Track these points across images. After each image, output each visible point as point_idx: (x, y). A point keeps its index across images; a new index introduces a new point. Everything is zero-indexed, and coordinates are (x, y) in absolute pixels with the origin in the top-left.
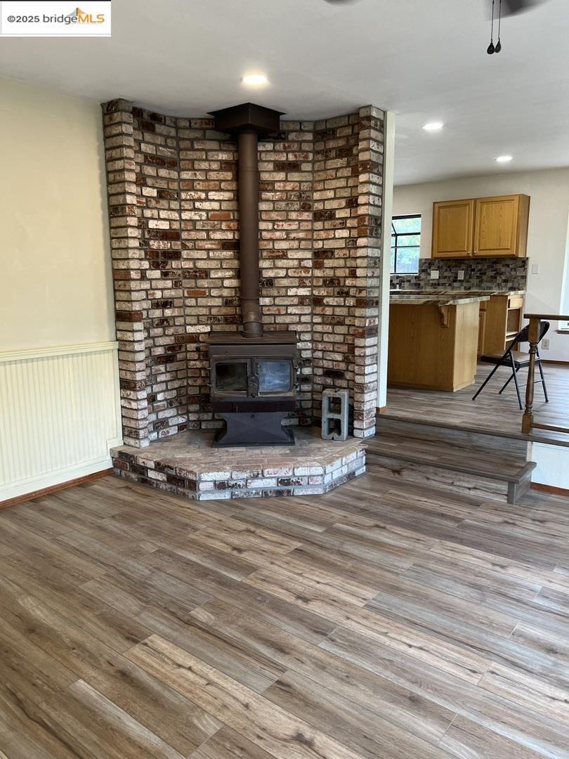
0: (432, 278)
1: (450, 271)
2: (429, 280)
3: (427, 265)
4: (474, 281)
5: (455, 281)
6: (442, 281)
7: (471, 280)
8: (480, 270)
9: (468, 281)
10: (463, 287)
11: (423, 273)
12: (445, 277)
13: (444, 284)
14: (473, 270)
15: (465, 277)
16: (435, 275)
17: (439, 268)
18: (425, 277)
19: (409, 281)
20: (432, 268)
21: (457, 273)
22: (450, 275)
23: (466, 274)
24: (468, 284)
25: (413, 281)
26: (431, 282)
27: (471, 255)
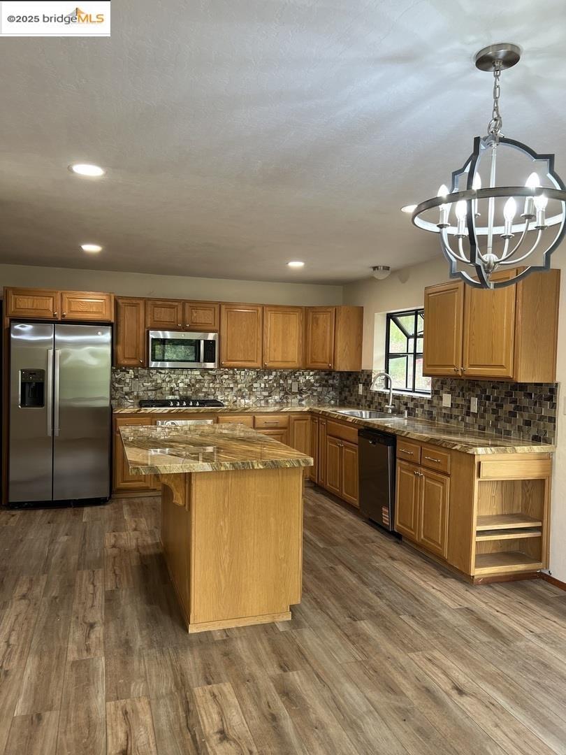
0: (444, 405)
1: (463, 396)
2: (441, 409)
3: (439, 383)
4: (490, 418)
5: (468, 413)
6: (456, 412)
7: (486, 415)
8: (496, 399)
9: (483, 417)
10: (477, 426)
11: (436, 397)
12: (458, 406)
13: (456, 417)
14: (488, 398)
15: (479, 408)
16: (447, 400)
17: (451, 391)
18: (437, 402)
19: (422, 406)
20: (445, 389)
21: (470, 401)
22: (463, 403)
23: (480, 404)
24: (482, 422)
25: (427, 407)
26: (444, 411)
27: (460, 373)
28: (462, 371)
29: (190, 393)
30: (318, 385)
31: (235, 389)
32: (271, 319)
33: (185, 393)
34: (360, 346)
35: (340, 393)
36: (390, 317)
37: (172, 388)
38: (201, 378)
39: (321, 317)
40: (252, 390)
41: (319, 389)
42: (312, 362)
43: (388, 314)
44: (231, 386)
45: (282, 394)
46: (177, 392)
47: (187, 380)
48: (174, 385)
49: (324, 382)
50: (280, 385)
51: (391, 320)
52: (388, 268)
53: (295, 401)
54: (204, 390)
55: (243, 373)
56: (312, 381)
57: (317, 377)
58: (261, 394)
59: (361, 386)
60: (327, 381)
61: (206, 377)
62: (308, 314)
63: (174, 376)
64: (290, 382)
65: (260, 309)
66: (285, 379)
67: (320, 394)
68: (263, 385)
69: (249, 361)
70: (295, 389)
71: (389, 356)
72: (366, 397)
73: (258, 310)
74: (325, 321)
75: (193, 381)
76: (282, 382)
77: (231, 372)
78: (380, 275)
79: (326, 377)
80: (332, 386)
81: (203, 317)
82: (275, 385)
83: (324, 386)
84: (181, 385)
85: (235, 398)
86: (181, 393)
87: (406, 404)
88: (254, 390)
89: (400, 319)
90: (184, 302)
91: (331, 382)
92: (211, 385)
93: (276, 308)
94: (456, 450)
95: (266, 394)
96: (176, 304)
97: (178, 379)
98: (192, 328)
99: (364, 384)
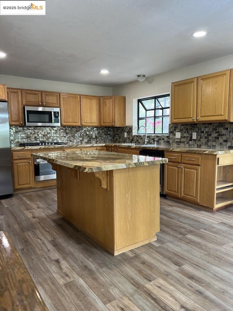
0: (176, 137)
1: (188, 132)
4: (204, 140)
5: (191, 140)
6: (183, 140)
7: (201, 140)
8: (207, 132)
9: (199, 141)
10: (196, 145)
11: (171, 134)
12: (185, 137)
13: (184, 142)
14: (203, 132)
15: (197, 137)
16: (178, 135)
17: (181, 131)
18: (172, 136)
19: (163, 139)
20: (176, 130)
21: (192, 135)
22: (188, 135)
23: (197, 136)
24: (199, 143)
25: (166, 139)
26: (176, 140)
27: (195, 121)
28: (197, 119)
29: (45, 139)
30: (103, 134)
31: (67, 137)
32: (84, 101)
33: (42, 139)
34: (125, 115)
35: (113, 138)
36: (139, 101)
37: (35, 137)
38: (50, 132)
39: (108, 101)
40: (74, 137)
41: (104, 136)
42: (103, 123)
43: (138, 100)
44: (65, 135)
45: (88, 139)
46: (38, 139)
47: (43, 133)
48: (36, 135)
49: (106, 133)
50: (87, 135)
51: (140, 103)
52: (144, 76)
53: (94, 142)
54: (52, 138)
55: (70, 129)
56: (101, 132)
57: (103, 131)
58: (79, 139)
59: (126, 134)
60: (107, 132)
61: (52, 131)
62: (101, 100)
63: (36, 131)
64: (91, 133)
65: (79, 97)
66: (89, 132)
67: (104, 138)
68: (79, 135)
69: (75, 122)
70: (94, 137)
71: (139, 119)
72: (129, 138)
73: (78, 97)
74: (109, 103)
75: (46, 133)
76: (88, 133)
77: (64, 128)
78: (141, 80)
79: (107, 130)
80: (109, 134)
81: (52, 100)
82: (85, 134)
83: (106, 135)
84: (40, 135)
85: (67, 141)
86: (40, 139)
87: (154, 139)
88: (76, 137)
89: (143, 102)
90: (42, 92)
91: (109, 132)
92: (55, 135)
93: (86, 96)
94: (206, 154)
95: (81, 139)
96: (38, 92)
97: (38, 132)
98: (46, 105)
99: (127, 133)
